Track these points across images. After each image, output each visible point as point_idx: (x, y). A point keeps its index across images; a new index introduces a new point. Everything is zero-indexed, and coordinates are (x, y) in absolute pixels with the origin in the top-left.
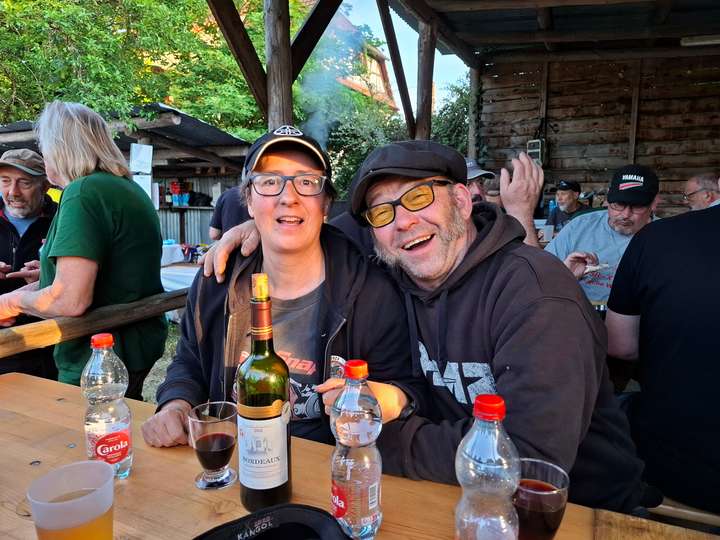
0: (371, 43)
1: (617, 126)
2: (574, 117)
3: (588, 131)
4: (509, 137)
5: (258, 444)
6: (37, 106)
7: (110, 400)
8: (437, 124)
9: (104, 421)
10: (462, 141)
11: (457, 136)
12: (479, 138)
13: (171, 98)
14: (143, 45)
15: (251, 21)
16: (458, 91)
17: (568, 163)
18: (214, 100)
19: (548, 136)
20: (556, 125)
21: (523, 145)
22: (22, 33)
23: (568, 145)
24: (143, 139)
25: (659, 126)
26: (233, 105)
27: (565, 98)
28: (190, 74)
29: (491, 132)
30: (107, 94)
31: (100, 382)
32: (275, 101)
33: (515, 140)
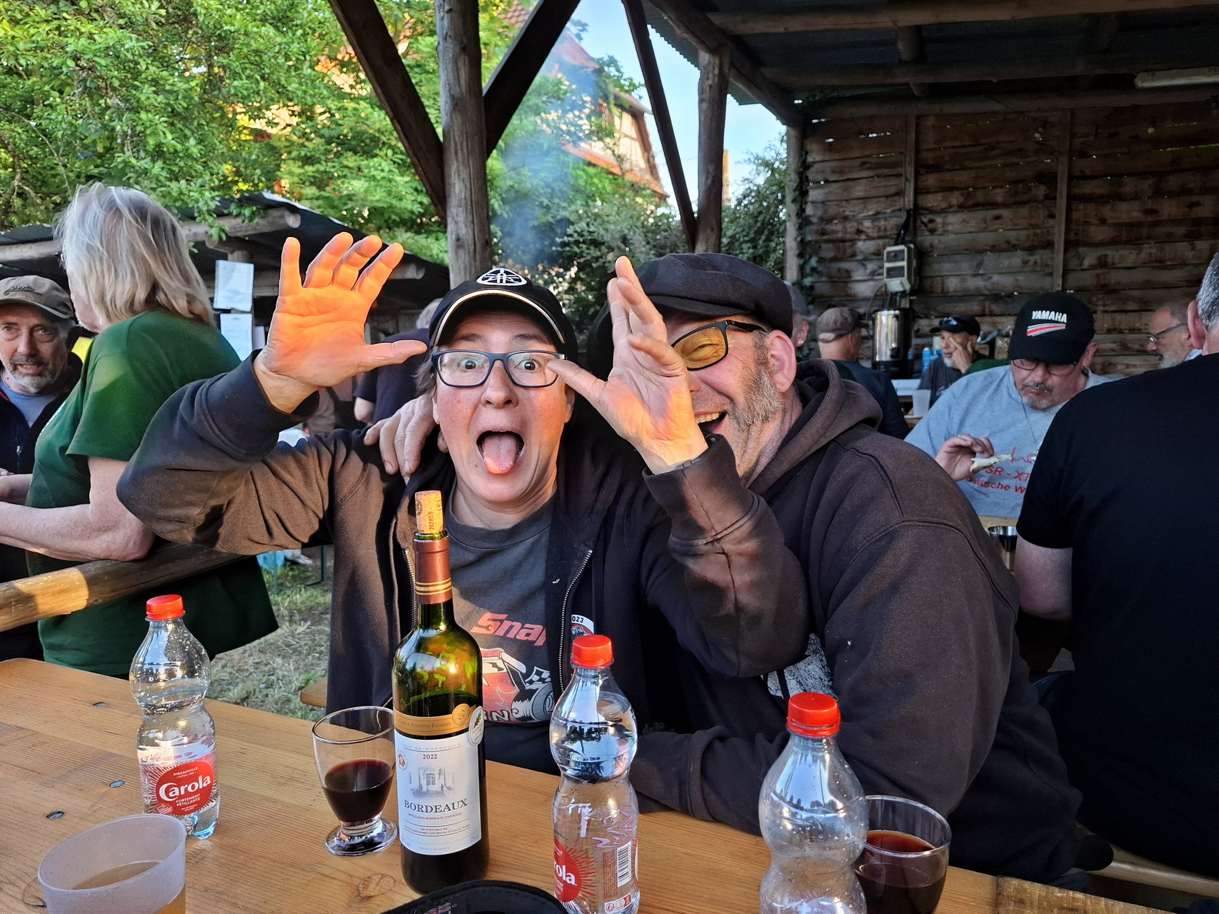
0: (622, 87)
1: (1034, 221)
2: (961, 207)
3: (984, 230)
4: (853, 241)
5: (430, 779)
6: (57, 199)
7: (180, 706)
8: (732, 222)
9: (169, 743)
10: (774, 250)
11: (768, 239)
12: (803, 244)
13: (285, 183)
14: (236, 95)
15: (418, 51)
16: (767, 164)
17: (953, 284)
18: (357, 185)
19: (919, 239)
20: (931, 221)
21: (878, 254)
22: (29, 73)
23: (952, 253)
24: (237, 254)
25: (1103, 221)
26: (389, 193)
27: (947, 176)
28: (316, 143)
29: (823, 233)
30: (175, 177)
31: (163, 676)
32: (458, 188)
33: (863, 246)
